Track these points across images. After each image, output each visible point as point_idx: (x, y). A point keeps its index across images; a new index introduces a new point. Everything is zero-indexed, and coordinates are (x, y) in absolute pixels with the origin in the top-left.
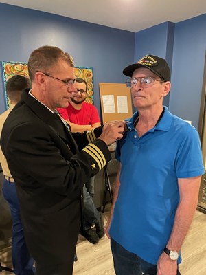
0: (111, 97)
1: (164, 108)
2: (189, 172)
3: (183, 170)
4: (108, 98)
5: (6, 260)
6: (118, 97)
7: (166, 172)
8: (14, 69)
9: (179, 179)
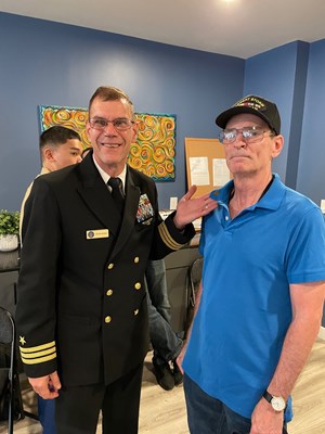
0: (203, 160)
1: (274, 176)
2: (305, 274)
3: (297, 272)
4: (199, 161)
5: (31, 402)
6: (215, 160)
7: (273, 275)
8: (56, 117)
9: (291, 285)
